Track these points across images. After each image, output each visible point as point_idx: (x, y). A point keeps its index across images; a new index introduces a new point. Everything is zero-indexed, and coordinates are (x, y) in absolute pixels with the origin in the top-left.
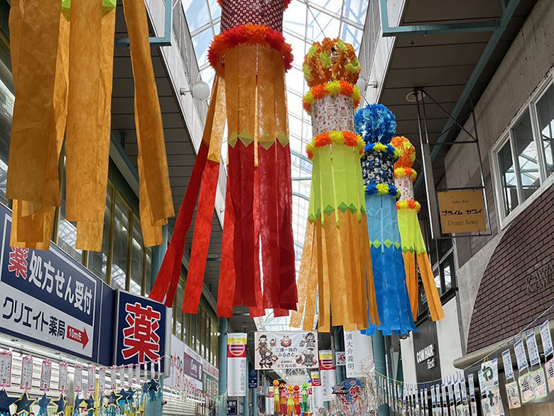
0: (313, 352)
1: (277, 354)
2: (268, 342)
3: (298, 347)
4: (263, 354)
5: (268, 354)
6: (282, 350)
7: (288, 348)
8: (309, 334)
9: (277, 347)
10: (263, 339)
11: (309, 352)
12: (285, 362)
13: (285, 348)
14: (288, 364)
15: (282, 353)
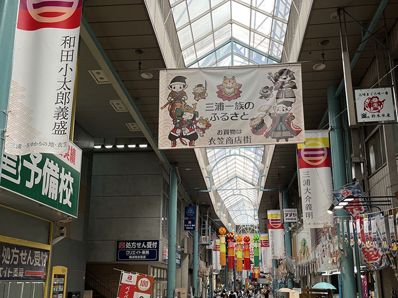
0: (292, 110)
1: (207, 115)
2: (189, 91)
3: (256, 100)
4: (176, 115)
5: (188, 116)
6: (220, 106)
7: (233, 102)
8: (281, 73)
9: (207, 100)
10: (178, 86)
11: (280, 109)
12: (226, 132)
13: (226, 103)
14: (233, 136)
15: (219, 113)
